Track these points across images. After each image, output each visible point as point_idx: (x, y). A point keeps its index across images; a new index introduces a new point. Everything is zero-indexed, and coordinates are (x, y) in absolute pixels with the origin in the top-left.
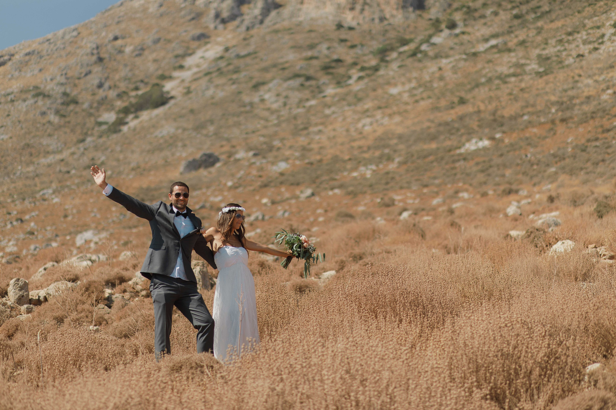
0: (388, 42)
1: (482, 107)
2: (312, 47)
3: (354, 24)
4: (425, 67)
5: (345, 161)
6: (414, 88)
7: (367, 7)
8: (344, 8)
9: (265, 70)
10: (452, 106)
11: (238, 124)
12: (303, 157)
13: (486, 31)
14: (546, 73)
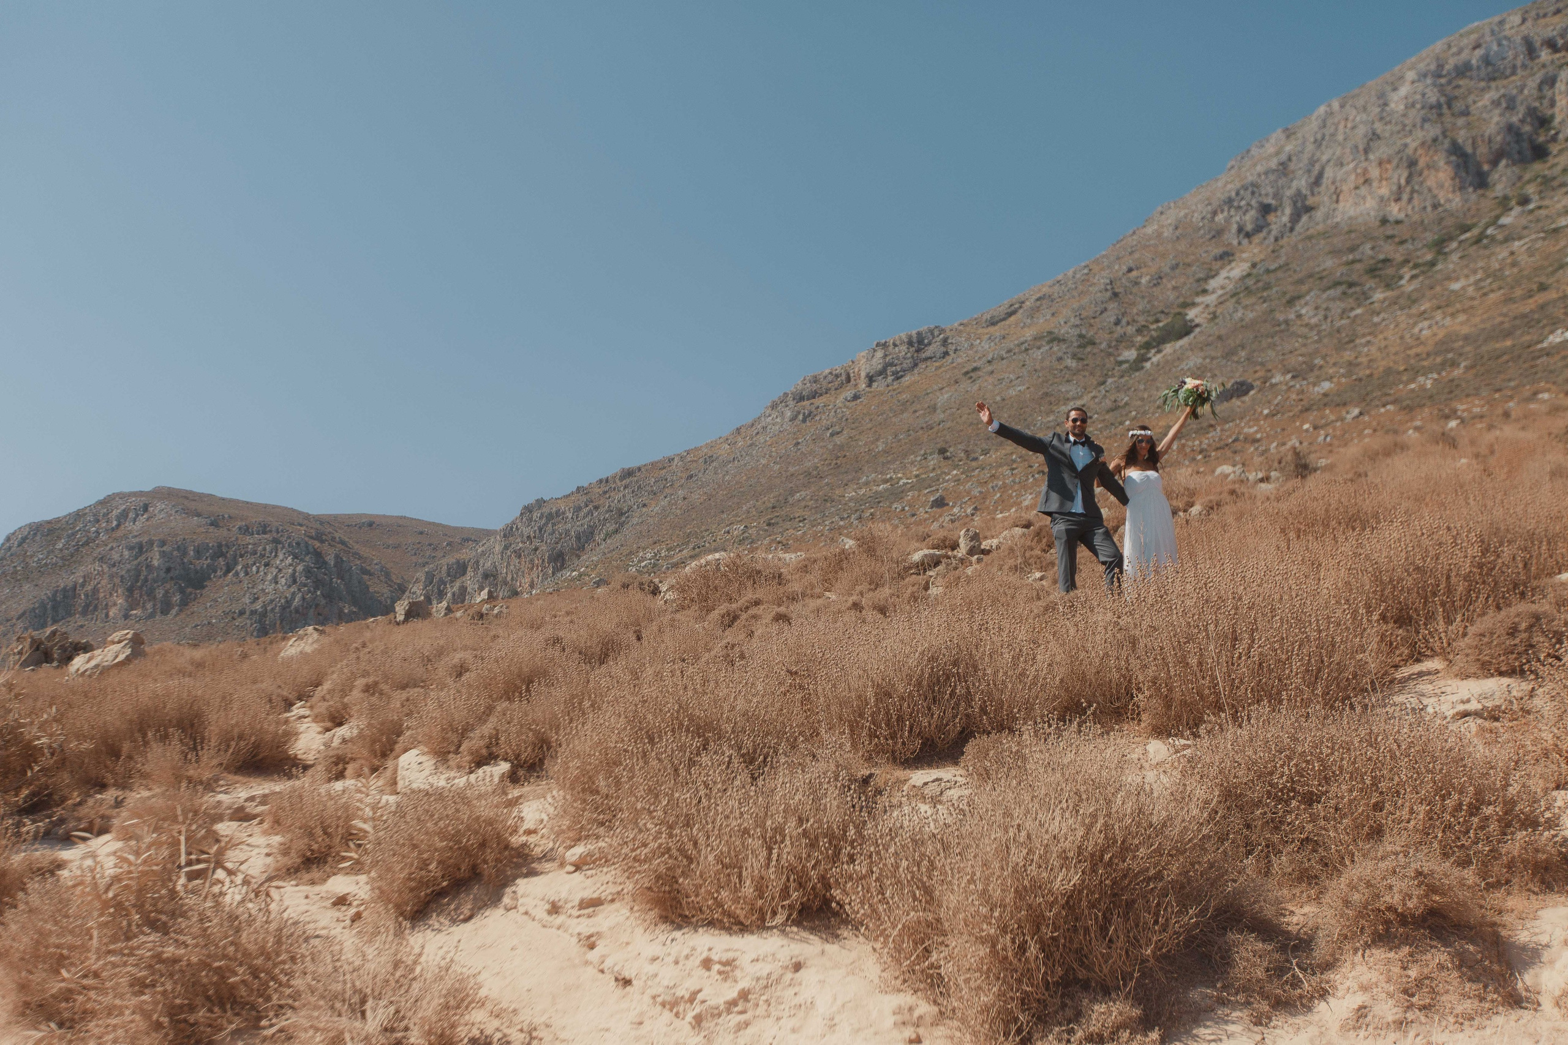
0: (1444, 231)
2: (1352, 249)
3: (1402, 216)
4: (1493, 254)
5: (1399, 373)
6: (1481, 280)
7: (1415, 195)
8: (1389, 199)
9: (1301, 282)
11: (1272, 346)
12: (1349, 374)
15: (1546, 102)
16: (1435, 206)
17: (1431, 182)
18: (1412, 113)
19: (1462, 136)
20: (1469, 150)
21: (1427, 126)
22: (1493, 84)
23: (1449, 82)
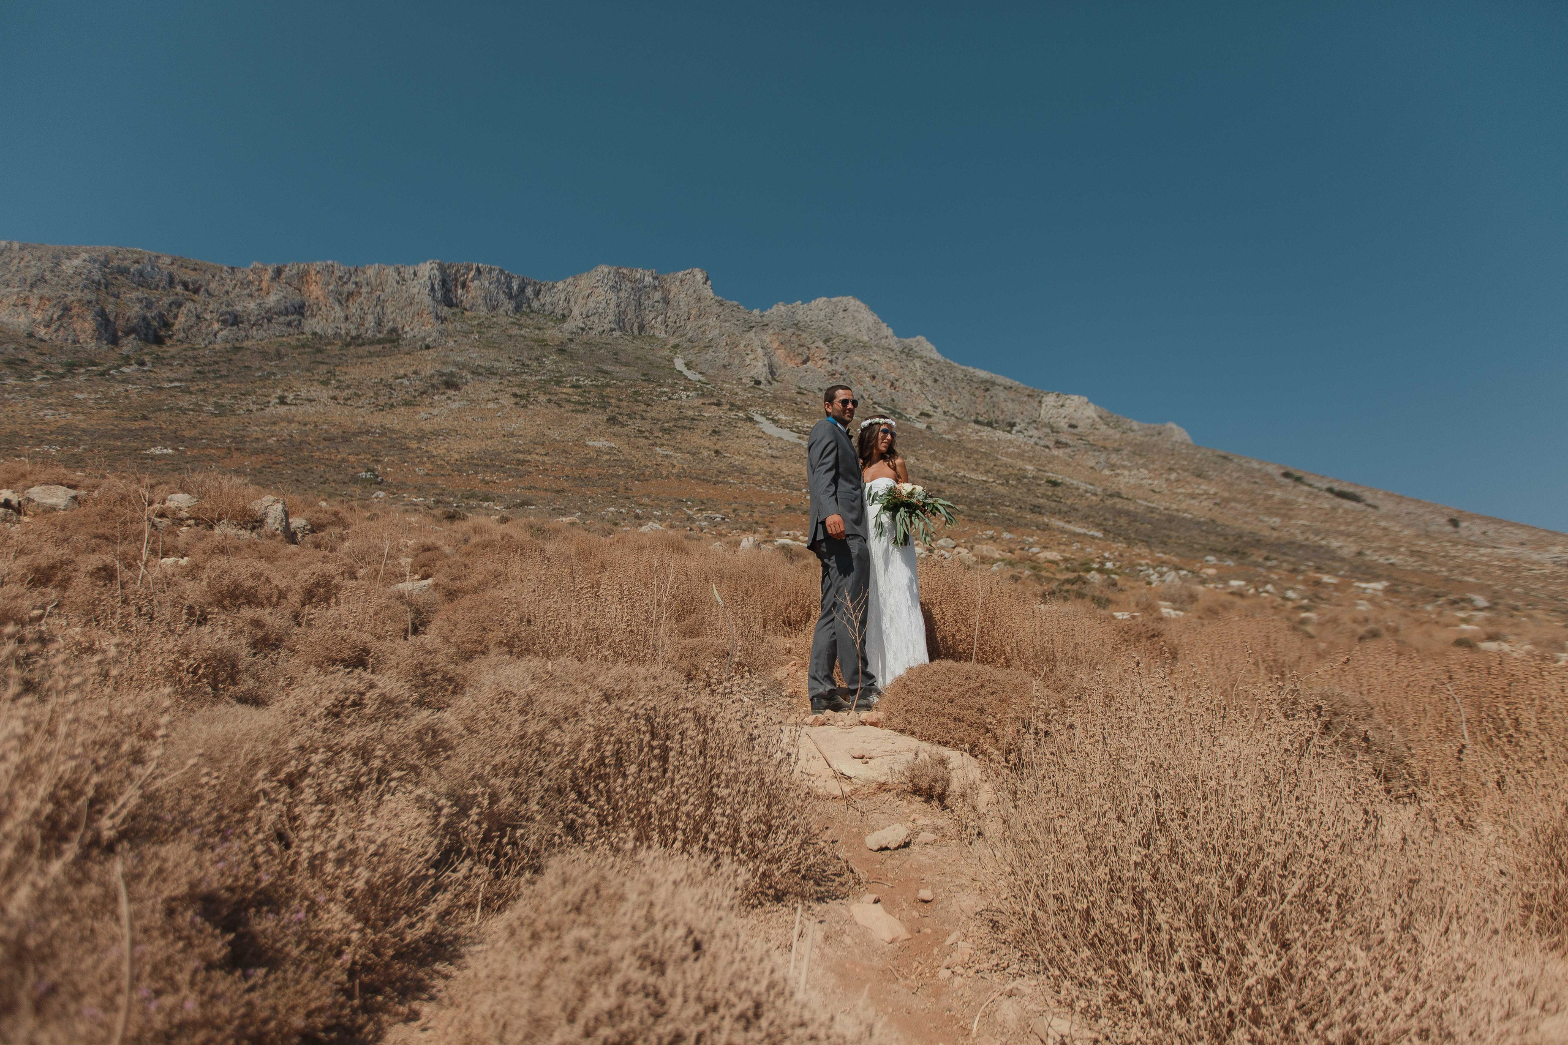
0: (78, 360)
1: (164, 426)
3: (47, 337)
4: (112, 386)
6: (99, 398)
7: (62, 329)
8: (40, 323)
10: (135, 419)
13: (172, 376)
14: (220, 415)
15: (171, 314)
16: (75, 342)
17: (78, 326)
18: (78, 279)
19: (109, 308)
20: (112, 319)
21: (86, 291)
22: (141, 289)
23: (111, 274)
